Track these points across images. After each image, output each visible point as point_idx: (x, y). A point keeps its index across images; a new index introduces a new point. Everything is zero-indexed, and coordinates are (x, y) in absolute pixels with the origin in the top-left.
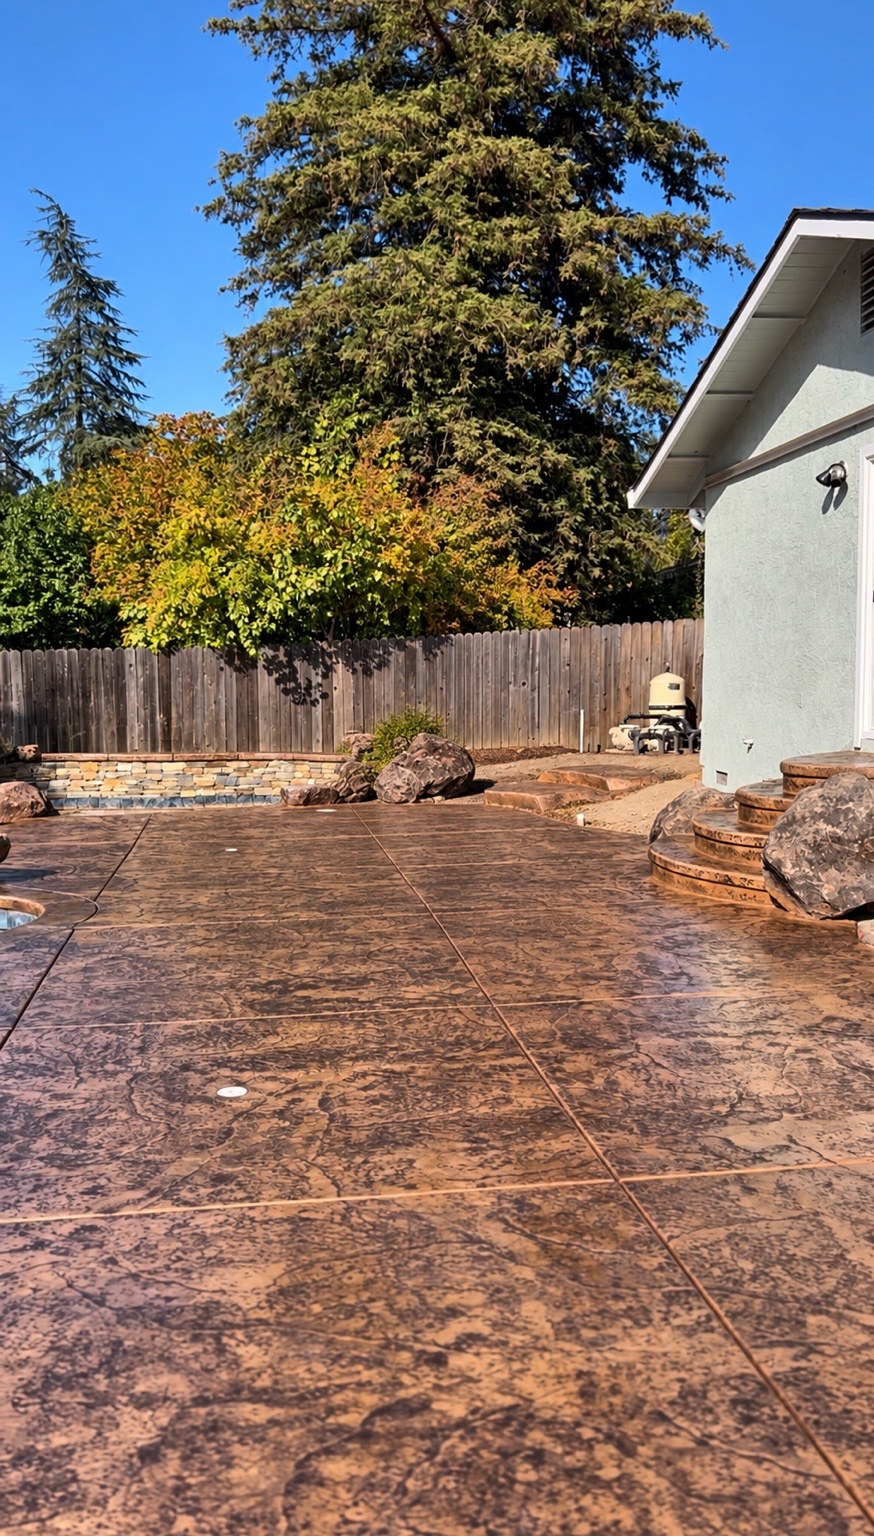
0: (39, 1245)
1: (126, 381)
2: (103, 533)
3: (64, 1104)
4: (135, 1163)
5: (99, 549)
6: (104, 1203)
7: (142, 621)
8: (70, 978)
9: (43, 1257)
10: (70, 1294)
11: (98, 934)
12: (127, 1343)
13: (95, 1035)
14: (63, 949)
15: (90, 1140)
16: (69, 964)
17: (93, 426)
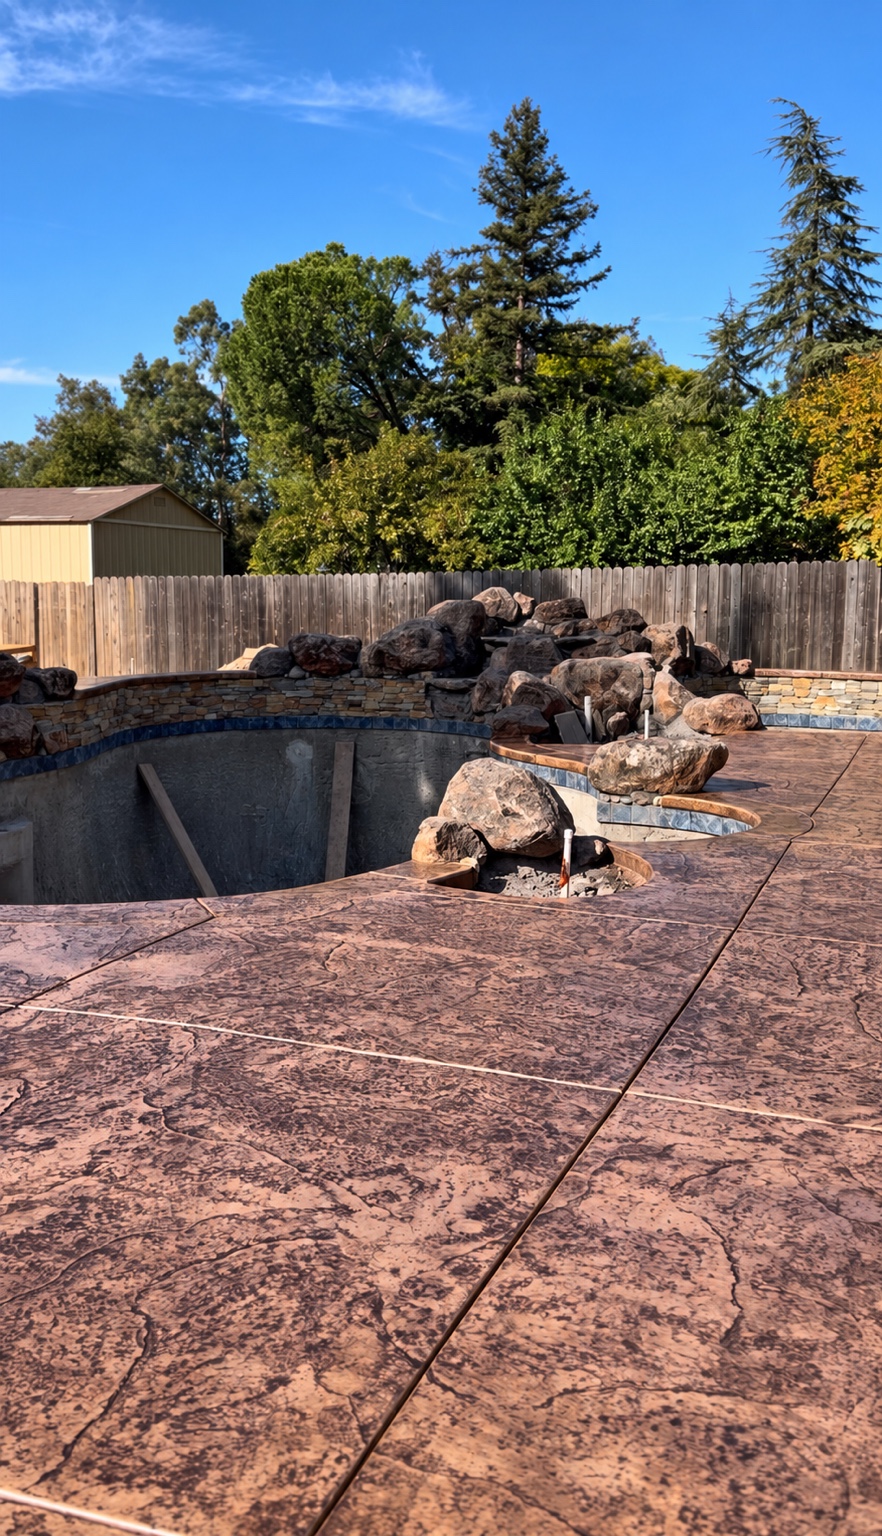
0: (769, 1139)
1: (862, 284)
2: (828, 444)
3: (789, 1010)
4: (865, 1080)
5: (823, 462)
6: (833, 1112)
7: (868, 532)
8: (791, 889)
9: (775, 1152)
10: (800, 1193)
11: (818, 849)
12: (865, 1257)
13: (816, 948)
14: (781, 859)
15: (816, 1049)
16: (789, 875)
17: (825, 334)
